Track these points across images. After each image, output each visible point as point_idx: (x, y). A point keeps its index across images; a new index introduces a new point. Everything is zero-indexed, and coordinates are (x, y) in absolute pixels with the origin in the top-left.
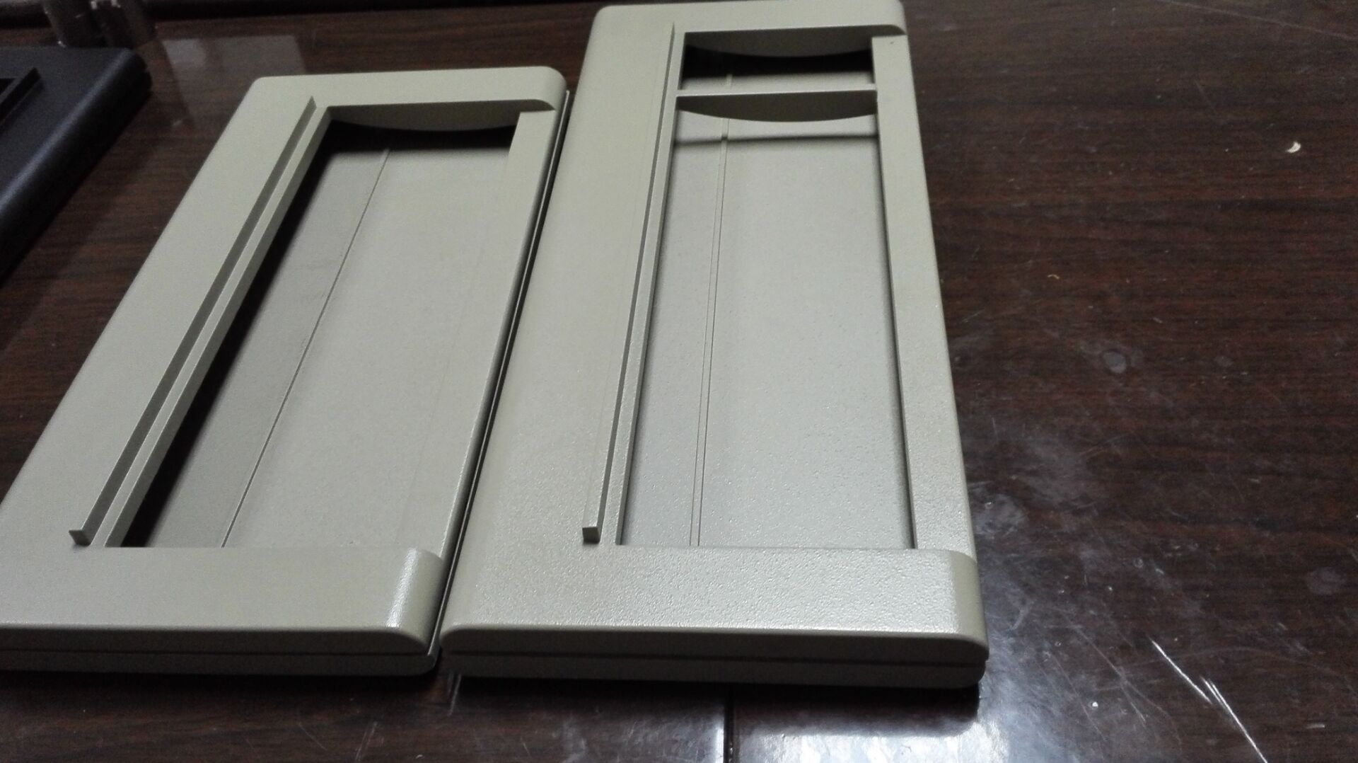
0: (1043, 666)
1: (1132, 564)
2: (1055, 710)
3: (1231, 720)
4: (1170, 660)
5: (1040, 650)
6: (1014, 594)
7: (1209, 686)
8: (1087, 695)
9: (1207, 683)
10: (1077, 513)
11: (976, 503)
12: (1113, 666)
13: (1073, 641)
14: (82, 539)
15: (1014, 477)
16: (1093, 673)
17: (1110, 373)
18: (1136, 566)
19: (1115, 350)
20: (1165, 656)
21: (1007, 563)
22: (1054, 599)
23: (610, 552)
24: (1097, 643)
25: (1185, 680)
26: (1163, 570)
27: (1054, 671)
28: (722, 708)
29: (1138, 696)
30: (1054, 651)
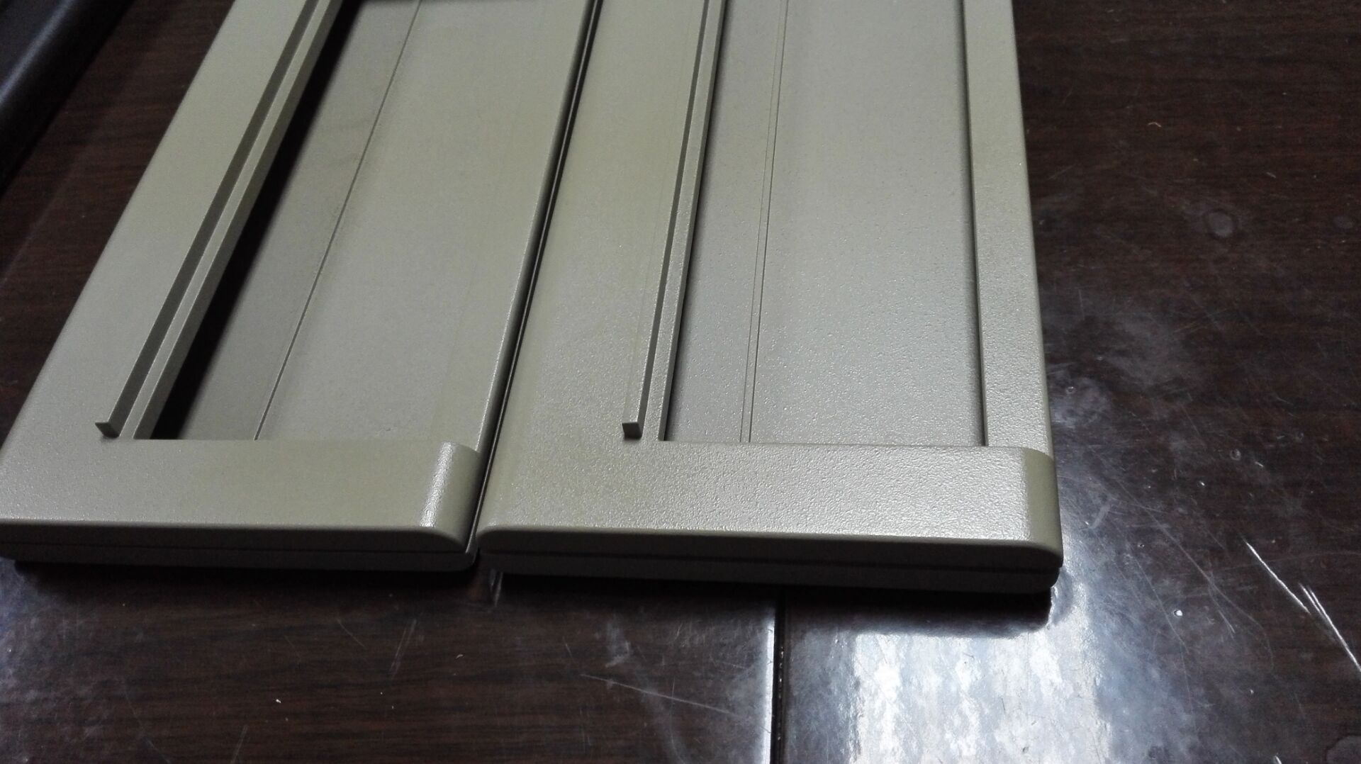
0: (1122, 570)
1: (1228, 456)
2: (1135, 618)
3: (1330, 632)
4: (1265, 564)
5: (1120, 552)
6: (1095, 490)
7: (1307, 593)
8: (1170, 602)
9: (1304, 590)
10: (1168, 398)
11: (1055, 388)
12: (1202, 571)
13: (1159, 543)
14: (110, 431)
15: (1100, 358)
16: (1178, 578)
17: (1212, 236)
18: (1233, 458)
19: (1220, 210)
20: (1260, 559)
21: (1088, 454)
22: (1139, 496)
23: (652, 449)
24: (1184, 545)
25: (1282, 586)
26: (1263, 464)
27: (1136, 575)
28: (772, 611)
29: (1228, 605)
30: (1136, 553)
